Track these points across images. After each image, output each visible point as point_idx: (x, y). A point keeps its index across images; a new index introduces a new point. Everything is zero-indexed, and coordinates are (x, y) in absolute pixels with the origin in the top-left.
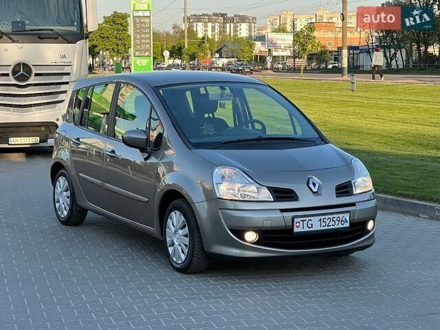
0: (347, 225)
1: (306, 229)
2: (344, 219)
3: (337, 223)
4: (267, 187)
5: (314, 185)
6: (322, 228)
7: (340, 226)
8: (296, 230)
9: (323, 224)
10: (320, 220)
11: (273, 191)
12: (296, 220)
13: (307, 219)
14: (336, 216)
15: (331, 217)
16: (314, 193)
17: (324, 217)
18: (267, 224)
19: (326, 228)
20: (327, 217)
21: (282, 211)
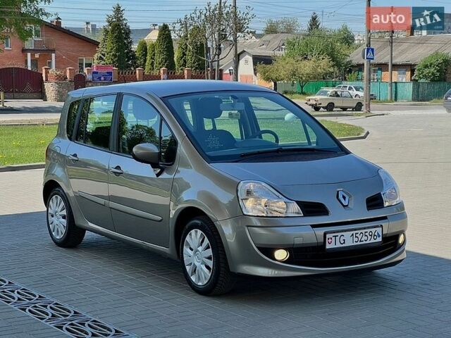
0: (380, 239)
1: (339, 245)
2: (376, 234)
3: (369, 237)
4: (296, 202)
5: (344, 198)
6: (355, 244)
7: (373, 241)
8: (328, 246)
9: (356, 239)
10: (353, 235)
11: (302, 205)
12: (328, 236)
13: (339, 234)
14: (368, 230)
15: (363, 231)
16: (344, 206)
17: (356, 232)
18: (298, 241)
19: (359, 243)
20: (359, 232)
21: (313, 226)
